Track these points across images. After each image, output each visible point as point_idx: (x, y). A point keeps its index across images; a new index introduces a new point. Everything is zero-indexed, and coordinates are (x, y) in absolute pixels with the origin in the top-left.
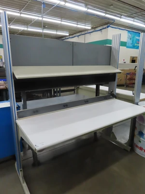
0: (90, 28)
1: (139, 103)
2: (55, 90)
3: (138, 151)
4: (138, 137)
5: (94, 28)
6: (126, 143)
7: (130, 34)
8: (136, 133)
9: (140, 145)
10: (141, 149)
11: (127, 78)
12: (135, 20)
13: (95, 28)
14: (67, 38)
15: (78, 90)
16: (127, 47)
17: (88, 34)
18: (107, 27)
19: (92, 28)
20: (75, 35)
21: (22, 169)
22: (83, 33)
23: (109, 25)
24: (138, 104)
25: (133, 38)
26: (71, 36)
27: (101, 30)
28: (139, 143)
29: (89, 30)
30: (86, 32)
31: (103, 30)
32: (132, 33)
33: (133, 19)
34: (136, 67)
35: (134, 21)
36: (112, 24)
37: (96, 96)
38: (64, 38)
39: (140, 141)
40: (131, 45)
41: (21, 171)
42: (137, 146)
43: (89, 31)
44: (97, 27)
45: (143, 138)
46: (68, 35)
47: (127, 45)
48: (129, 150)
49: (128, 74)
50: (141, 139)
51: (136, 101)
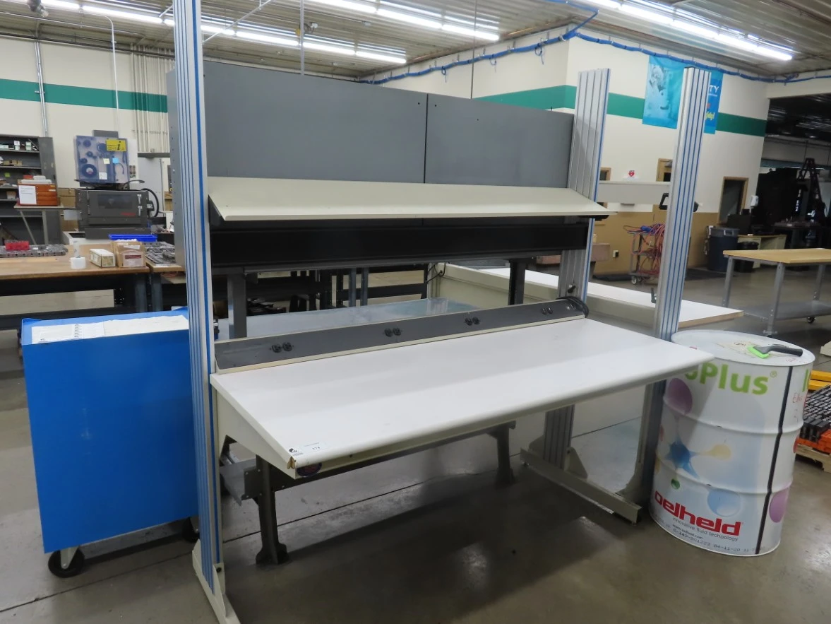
0: (495, 38)
1: (674, 337)
2: (346, 286)
3: (667, 520)
4: (670, 464)
5: (513, 41)
6: (622, 493)
7: (658, 68)
8: (663, 450)
9: (673, 497)
10: (680, 511)
11: (645, 247)
12: (680, 12)
13: (515, 38)
14: (396, 74)
15: (438, 284)
16: (648, 121)
17: (486, 63)
18: (567, 37)
19: (505, 38)
20: (431, 64)
21: (221, 565)
22: (466, 56)
23: (571, 27)
24: (670, 340)
25: (672, 83)
26: (414, 69)
27: (539, 46)
28: (673, 489)
29: (490, 44)
30: (478, 53)
31: (547, 49)
32: (670, 62)
33: (670, 9)
34: (665, 196)
35: (675, 16)
36: (585, 23)
37: (512, 301)
38: (385, 76)
39: (674, 482)
40: (663, 115)
41: (219, 570)
42: (664, 503)
43: (490, 52)
44: (524, 35)
45: (687, 469)
46: (403, 61)
47: (647, 112)
48: (633, 518)
49: (647, 230)
50: (681, 472)
51: (664, 328)
